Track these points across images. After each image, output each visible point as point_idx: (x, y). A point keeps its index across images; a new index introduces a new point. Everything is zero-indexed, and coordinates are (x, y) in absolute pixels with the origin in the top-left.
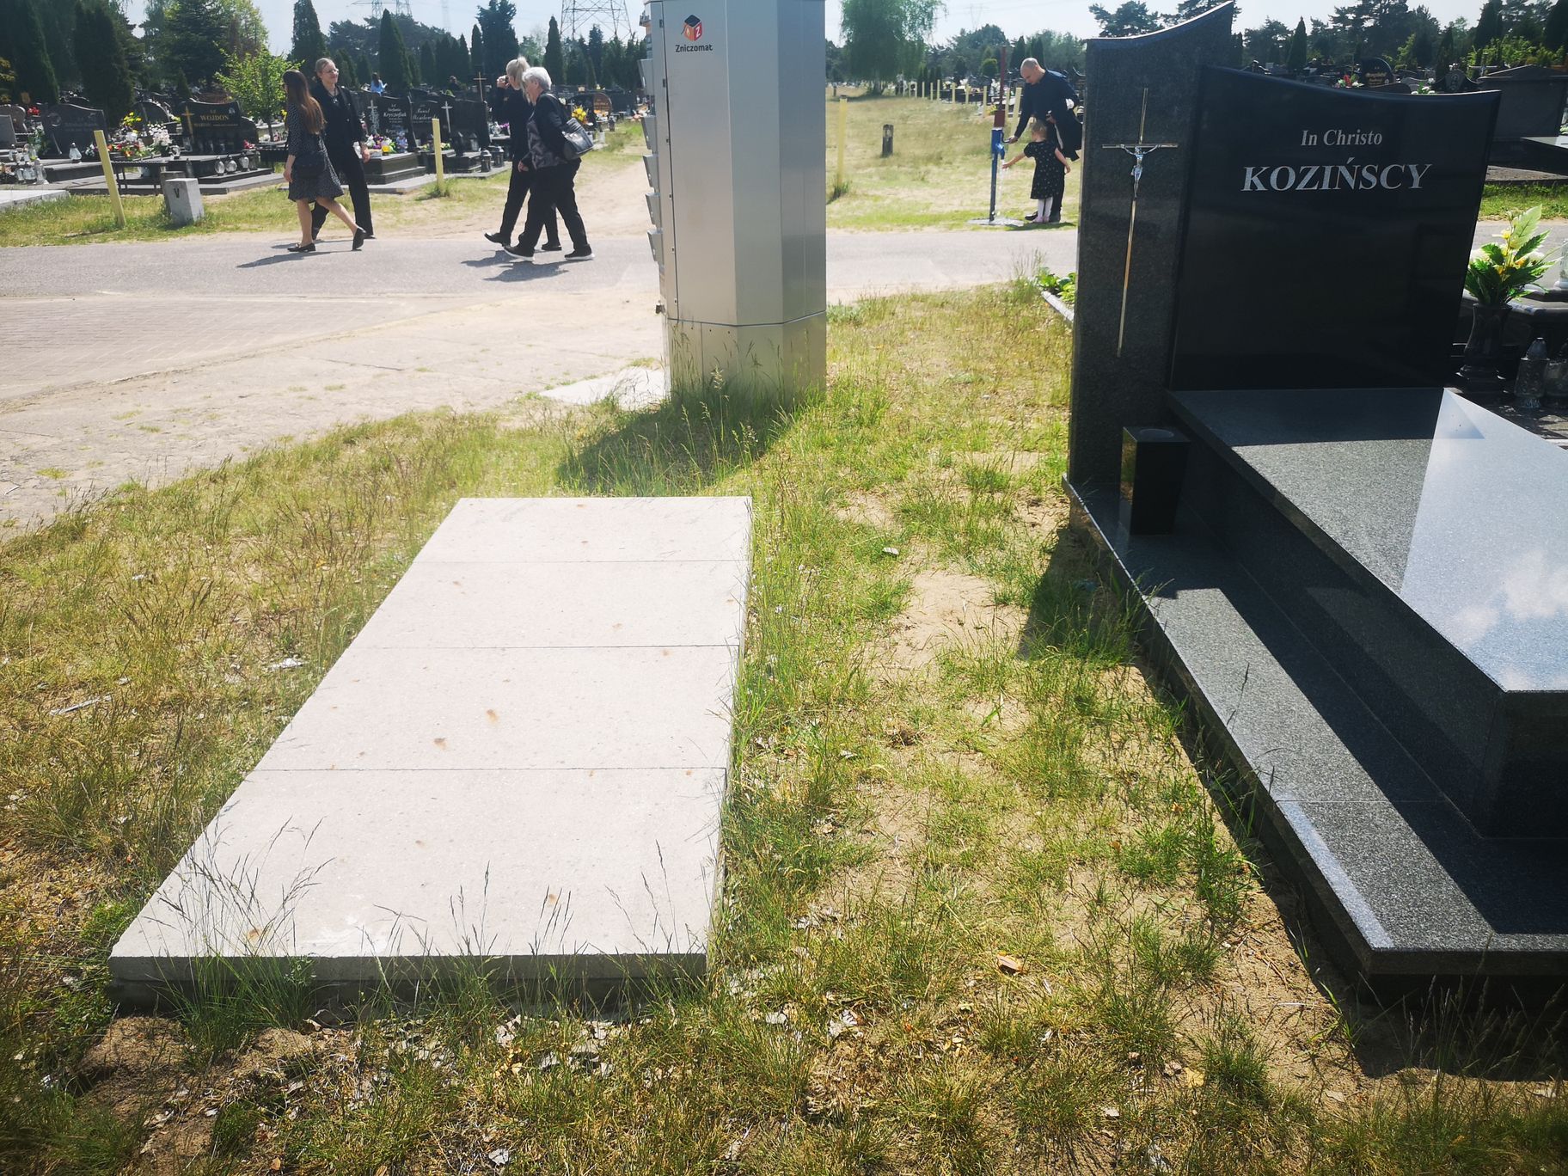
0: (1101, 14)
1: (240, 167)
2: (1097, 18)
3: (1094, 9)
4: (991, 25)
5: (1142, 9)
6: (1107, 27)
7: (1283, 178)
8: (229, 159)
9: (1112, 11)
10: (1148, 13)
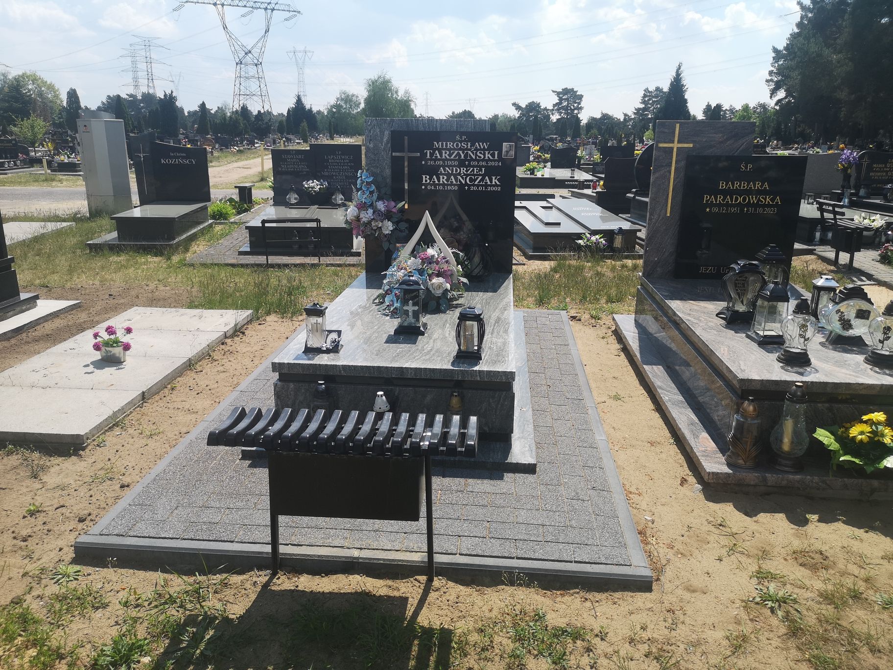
0: (517, 107)
1: (15, 165)
2: (516, 109)
3: (514, 104)
4: (467, 110)
5: (538, 105)
6: (521, 114)
7: (169, 161)
8: (11, 161)
9: (524, 106)
10: (542, 108)
